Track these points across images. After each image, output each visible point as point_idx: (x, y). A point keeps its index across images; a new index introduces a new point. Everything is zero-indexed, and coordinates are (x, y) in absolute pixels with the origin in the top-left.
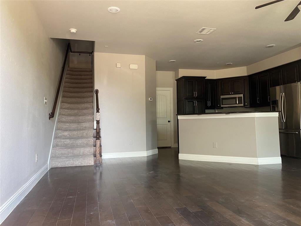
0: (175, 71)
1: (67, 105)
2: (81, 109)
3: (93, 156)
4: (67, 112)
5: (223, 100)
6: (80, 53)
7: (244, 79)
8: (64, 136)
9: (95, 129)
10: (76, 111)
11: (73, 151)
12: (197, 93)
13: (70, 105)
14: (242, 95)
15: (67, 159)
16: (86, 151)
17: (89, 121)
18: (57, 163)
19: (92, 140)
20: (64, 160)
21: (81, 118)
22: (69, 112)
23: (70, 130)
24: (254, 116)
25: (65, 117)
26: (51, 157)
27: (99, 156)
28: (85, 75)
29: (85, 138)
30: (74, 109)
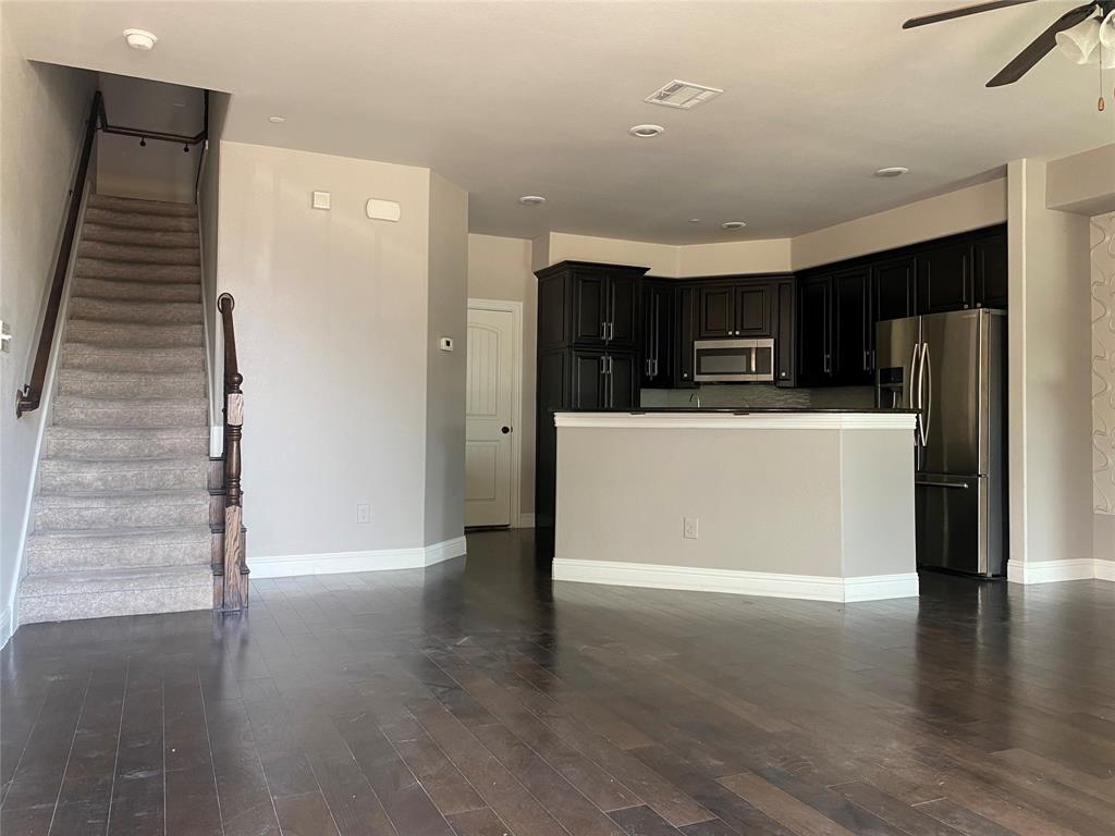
0: (532, 239)
1: (89, 355)
2: (154, 373)
3: (209, 572)
4: (91, 382)
5: (702, 358)
6: (143, 137)
7: (780, 285)
8: (78, 484)
9: (217, 459)
10: (130, 381)
11: (121, 552)
12: (614, 326)
13: (102, 352)
14: (770, 343)
15: (97, 587)
16: (177, 552)
17: (187, 423)
18: (49, 604)
19: (204, 506)
20: (85, 588)
21: (152, 408)
22: (98, 381)
23: (106, 461)
24: (838, 427)
25: (82, 403)
26: (23, 580)
27: (238, 572)
28: (166, 231)
29: (173, 495)
30: (122, 372)
